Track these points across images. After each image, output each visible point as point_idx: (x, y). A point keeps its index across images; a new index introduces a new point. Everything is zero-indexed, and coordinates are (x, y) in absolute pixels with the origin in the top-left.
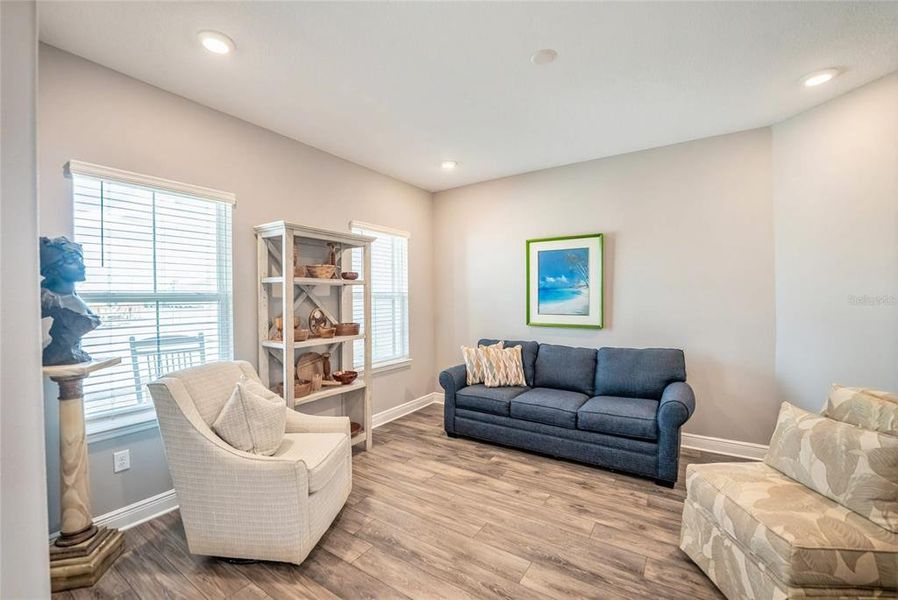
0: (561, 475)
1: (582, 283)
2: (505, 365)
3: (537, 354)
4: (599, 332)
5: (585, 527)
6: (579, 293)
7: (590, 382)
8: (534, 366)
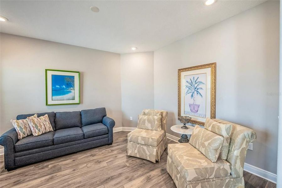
0: (82, 157)
1: (72, 88)
2: (44, 124)
3: (55, 116)
4: (79, 105)
5: (104, 165)
6: (70, 92)
7: (80, 122)
8: (55, 122)
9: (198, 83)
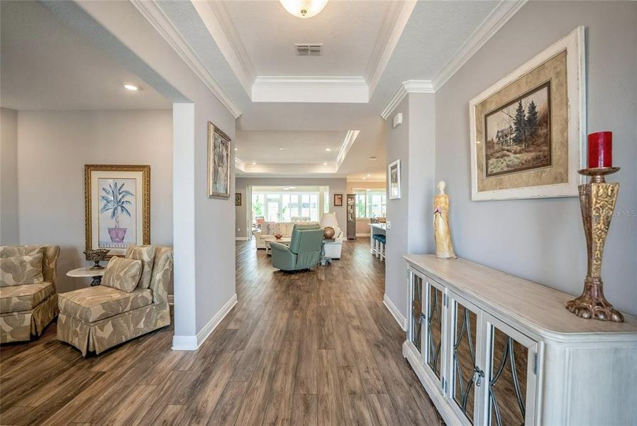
9: (123, 194)
